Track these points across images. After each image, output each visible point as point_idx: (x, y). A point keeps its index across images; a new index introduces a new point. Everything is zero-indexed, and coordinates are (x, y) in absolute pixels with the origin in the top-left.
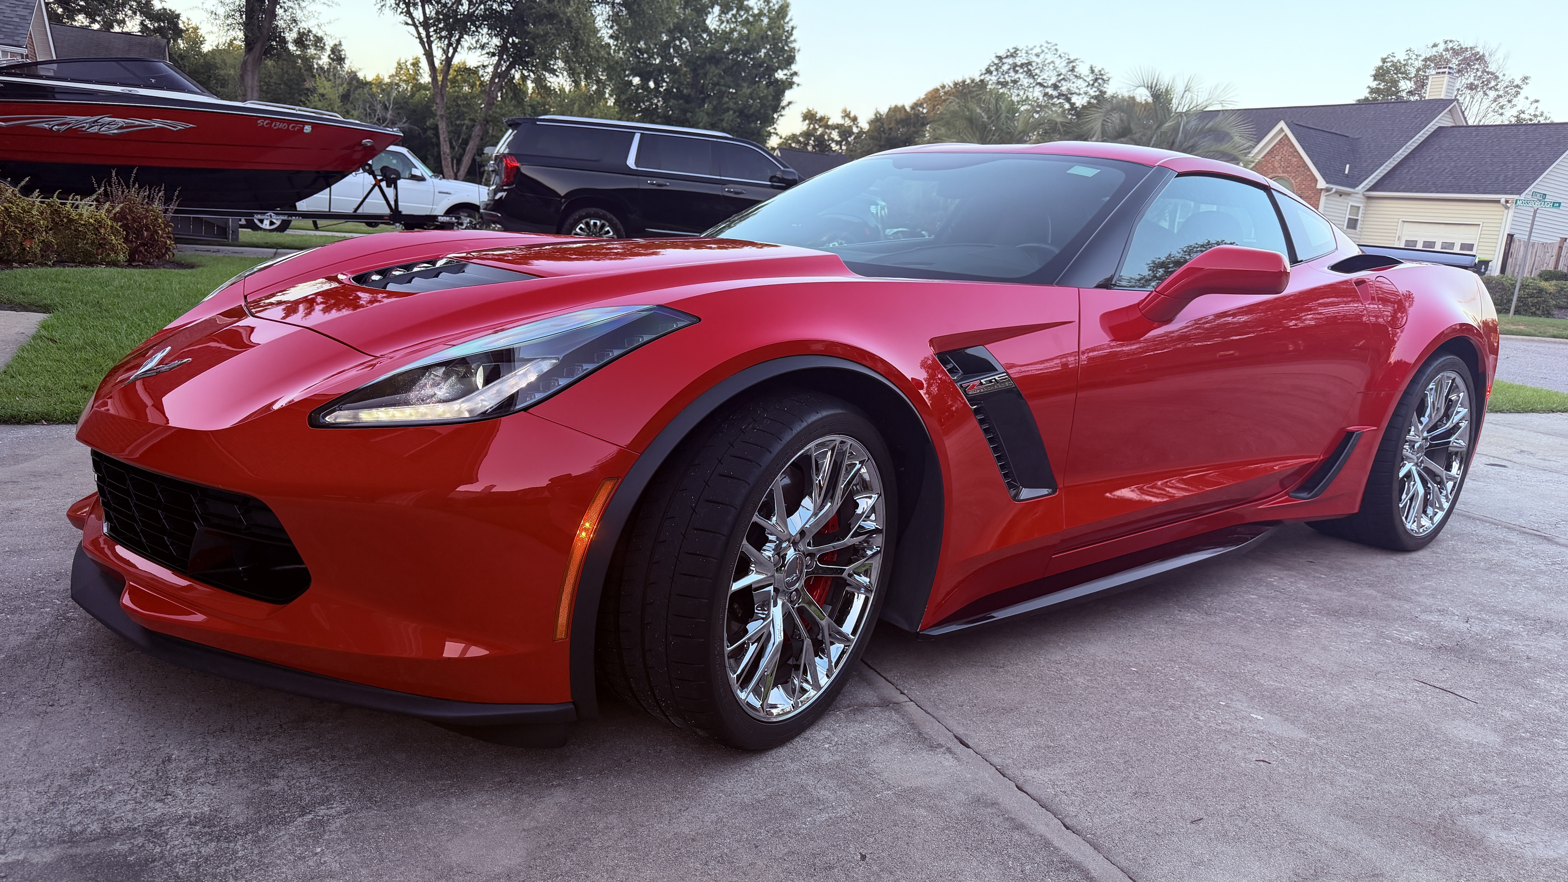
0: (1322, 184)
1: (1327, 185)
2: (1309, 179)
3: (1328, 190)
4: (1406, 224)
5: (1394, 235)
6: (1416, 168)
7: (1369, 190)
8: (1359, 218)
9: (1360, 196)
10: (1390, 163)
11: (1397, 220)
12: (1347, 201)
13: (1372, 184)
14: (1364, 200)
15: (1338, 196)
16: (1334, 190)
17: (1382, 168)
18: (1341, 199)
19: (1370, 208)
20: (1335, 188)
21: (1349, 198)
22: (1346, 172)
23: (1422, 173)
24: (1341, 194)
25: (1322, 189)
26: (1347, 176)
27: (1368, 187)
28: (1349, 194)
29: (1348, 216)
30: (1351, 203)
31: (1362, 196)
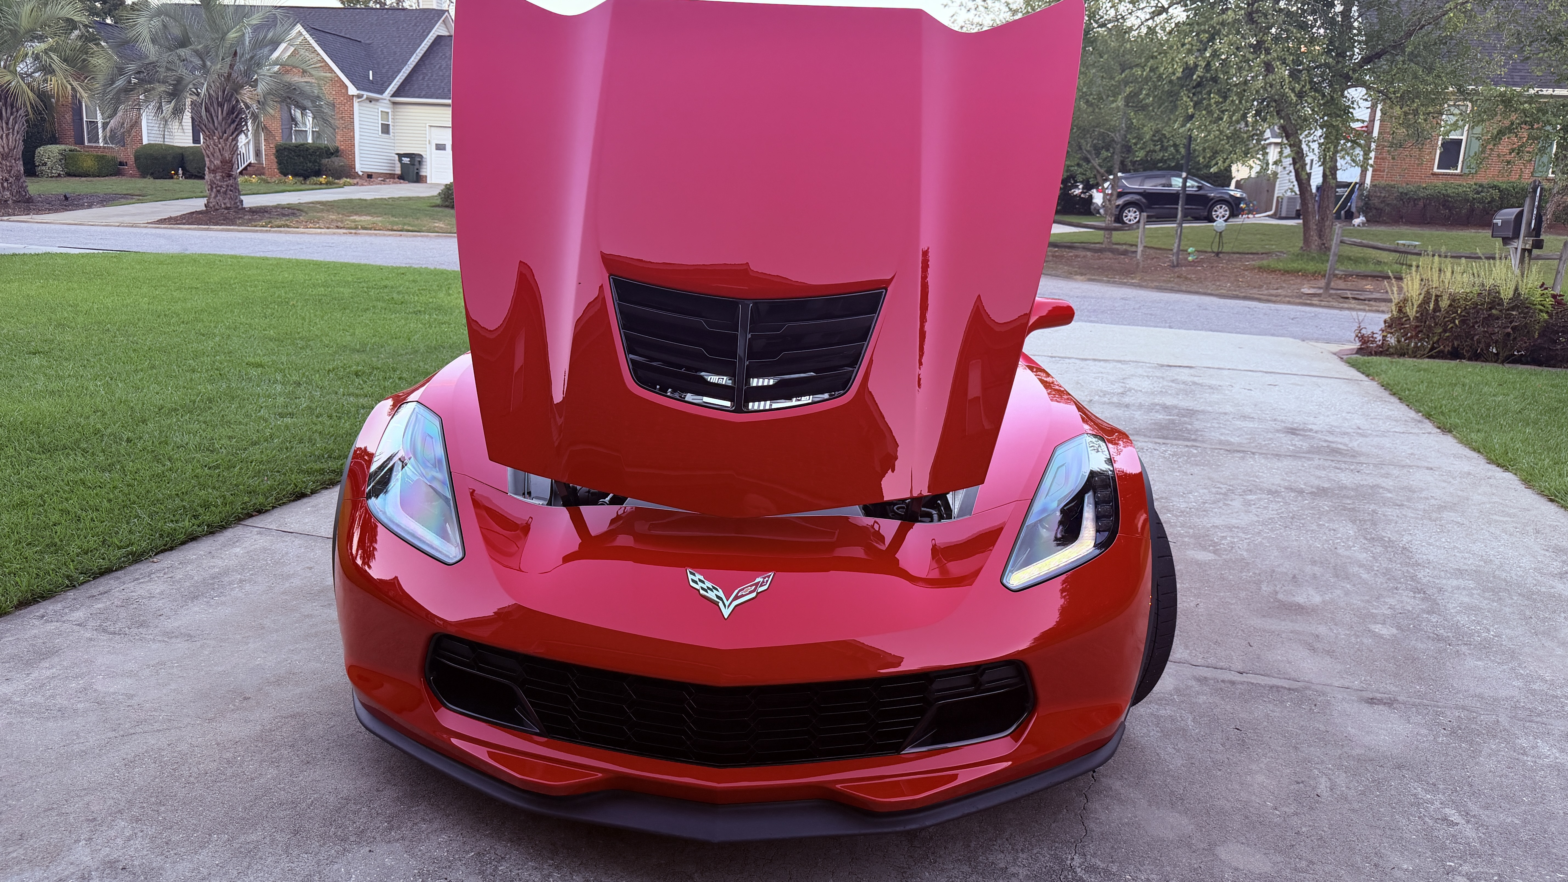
0: (352, 90)
1: (358, 92)
2: (338, 85)
3: (359, 97)
4: (432, 128)
5: (424, 139)
6: (430, 75)
7: (393, 96)
8: (390, 123)
9: (387, 102)
10: (406, 70)
11: (424, 125)
12: (377, 107)
13: (394, 90)
14: (391, 106)
15: (368, 102)
16: (365, 97)
17: (401, 74)
18: (370, 105)
19: (397, 114)
20: (366, 94)
21: (378, 103)
22: (371, 78)
23: (437, 80)
24: (370, 100)
25: (353, 96)
26: (372, 82)
27: (392, 93)
28: (377, 100)
29: (380, 122)
30: (381, 109)
31: (388, 102)
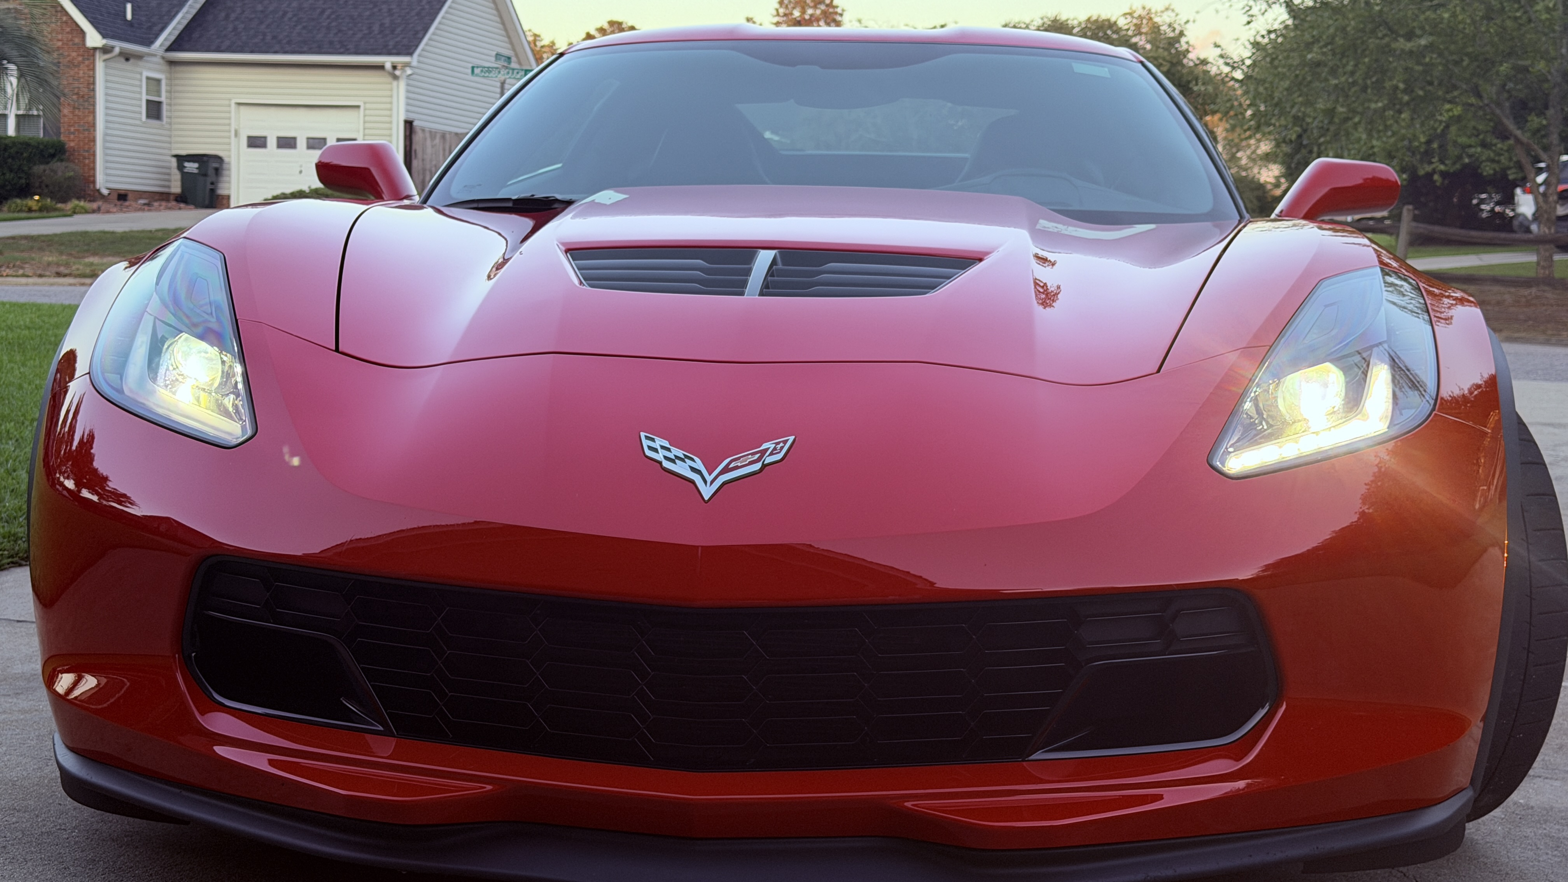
0: (94, 39)
1: (104, 41)
2: (68, 29)
3: (106, 50)
4: (242, 108)
5: (227, 128)
6: (239, 10)
7: (170, 49)
8: (163, 99)
9: (157, 59)
11: (227, 102)
12: (139, 69)
13: (173, 38)
14: (165, 67)
15: (123, 60)
16: (117, 50)
17: (185, 9)
18: (128, 66)
19: (177, 82)
20: (119, 46)
21: (141, 63)
22: (129, 16)
23: (251, 20)
24: (127, 57)
25: (95, 49)
26: (130, 24)
27: (168, 44)
28: (139, 57)
29: (144, 97)
30: (146, 74)
31: (161, 61)
